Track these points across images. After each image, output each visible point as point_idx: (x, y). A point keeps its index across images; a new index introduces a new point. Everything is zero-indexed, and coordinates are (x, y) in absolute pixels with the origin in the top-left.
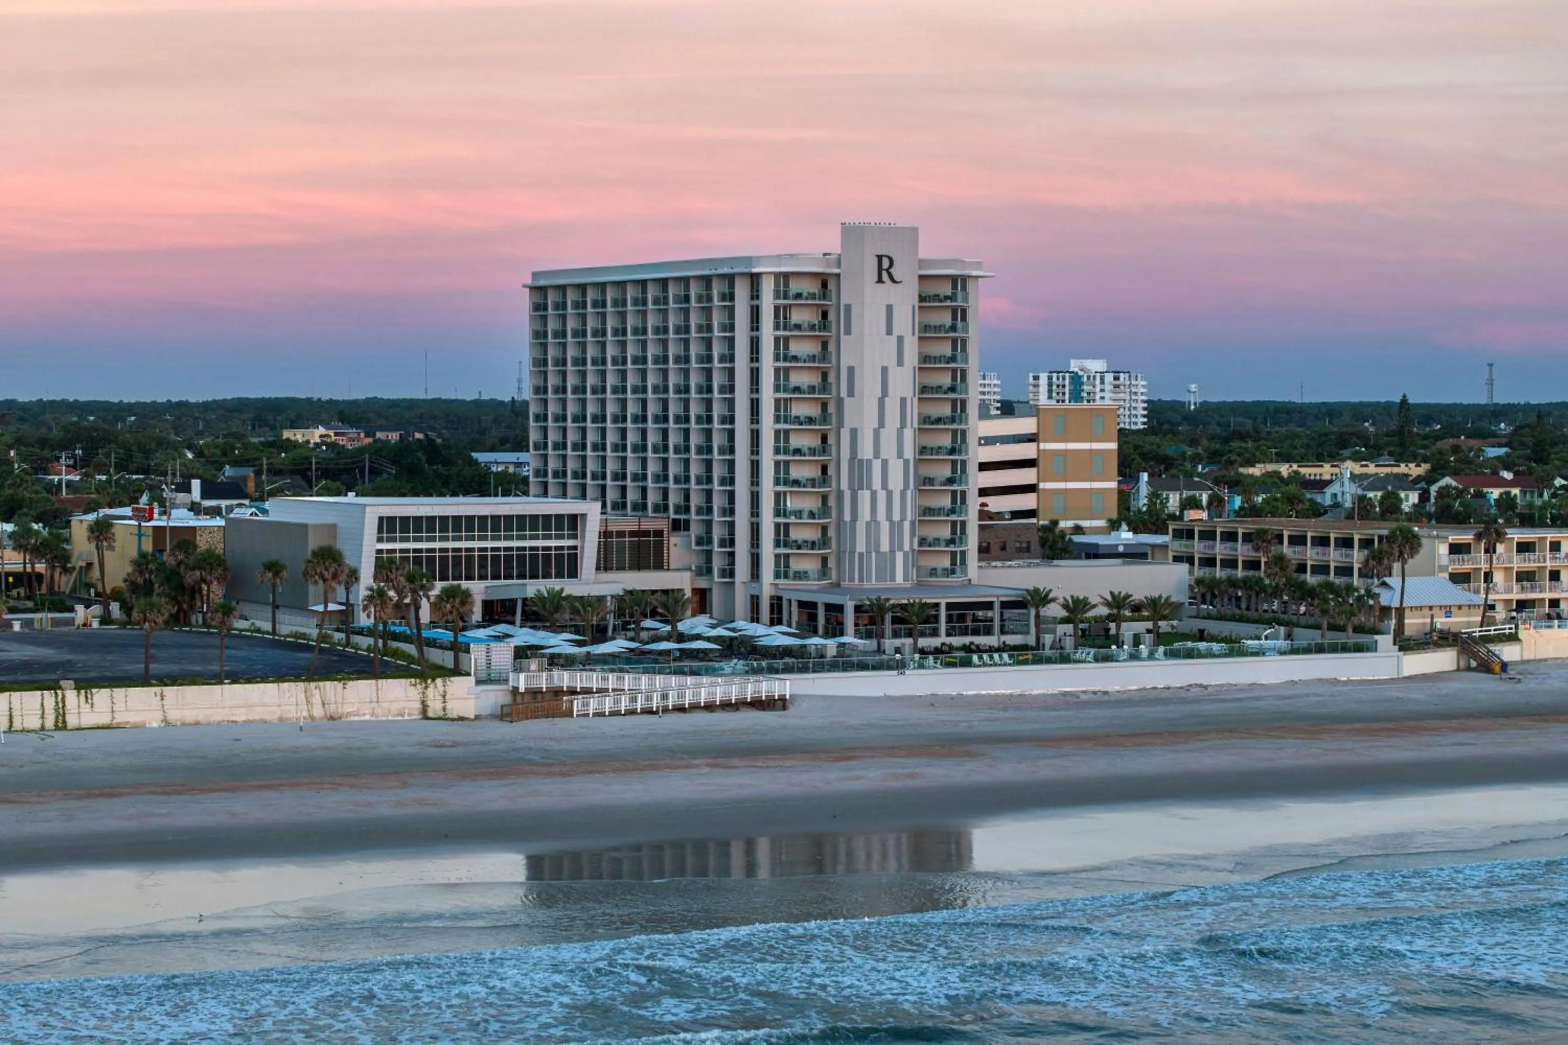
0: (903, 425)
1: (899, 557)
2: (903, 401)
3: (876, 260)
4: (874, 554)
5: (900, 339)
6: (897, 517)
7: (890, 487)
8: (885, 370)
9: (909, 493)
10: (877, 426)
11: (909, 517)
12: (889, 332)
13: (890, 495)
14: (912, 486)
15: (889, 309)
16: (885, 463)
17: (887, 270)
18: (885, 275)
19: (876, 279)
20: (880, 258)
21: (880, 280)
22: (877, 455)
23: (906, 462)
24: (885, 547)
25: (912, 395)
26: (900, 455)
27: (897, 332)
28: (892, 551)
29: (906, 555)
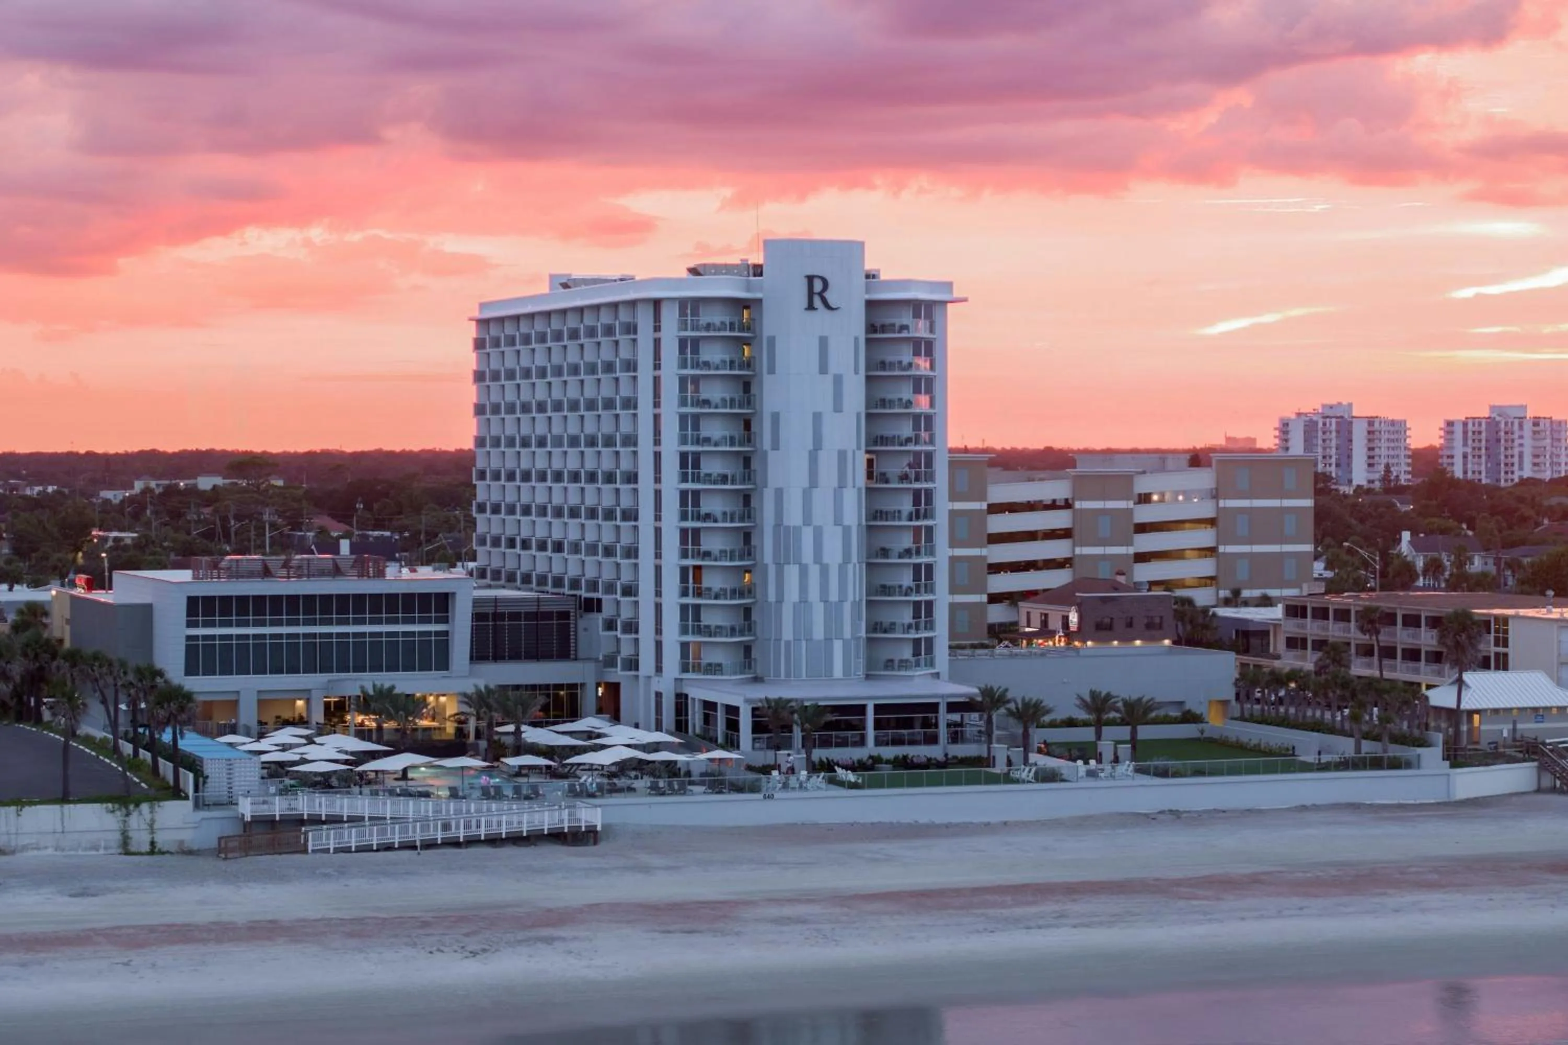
0: (842, 485)
1: (838, 645)
2: (842, 455)
3: (805, 281)
4: (804, 643)
5: (838, 381)
6: (834, 597)
7: (826, 559)
8: (817, 418)
9: (850, 567)
10: (806, 485)
11: (851, 597)
12: (823, 369)
13: (824, 571)
14: (854, 559)
15: (823, 342)
16: (818, 534)
17: (821, 294)
18: (817, 302)
19: (805, 305)
20: (810, 279)
21: (811, 307)
22: (807, 520)
23: (847, 531)
24: (819, 633)
25: (855, 447)
26: (838, 521)
27: (833, 369)
28: (828, 640)
29: (846, 644)
